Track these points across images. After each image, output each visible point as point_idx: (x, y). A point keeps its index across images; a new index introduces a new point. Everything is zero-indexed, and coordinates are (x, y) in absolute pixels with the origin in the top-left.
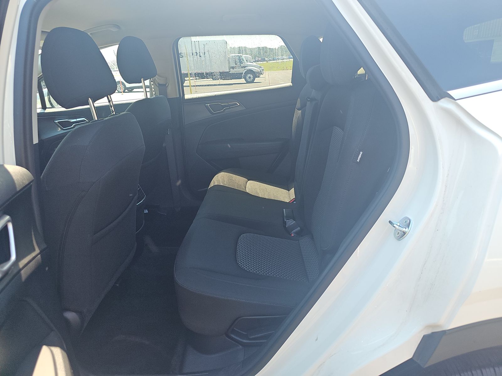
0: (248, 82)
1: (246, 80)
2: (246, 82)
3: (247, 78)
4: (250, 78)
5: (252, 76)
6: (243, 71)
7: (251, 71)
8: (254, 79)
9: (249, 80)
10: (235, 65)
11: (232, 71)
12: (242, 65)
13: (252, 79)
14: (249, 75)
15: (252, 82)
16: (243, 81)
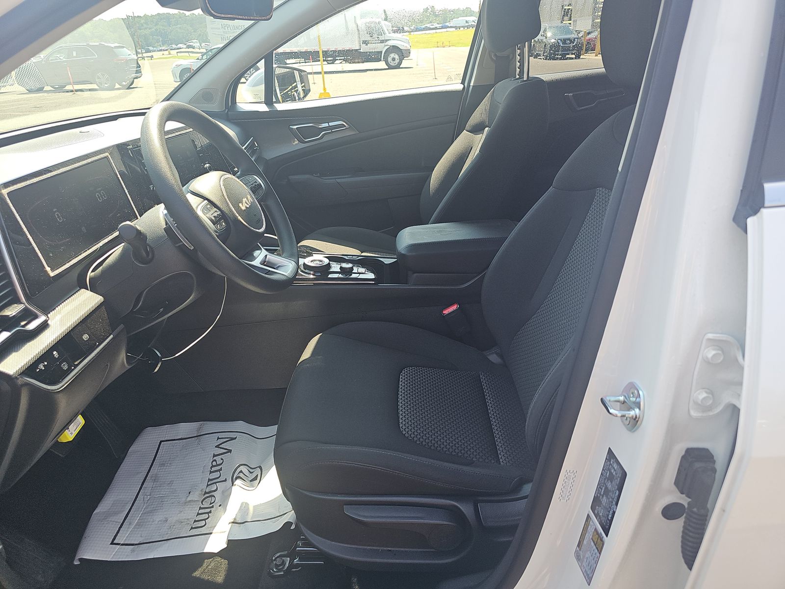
0: (390, 68)
1: (387, 63)
2: (387, 67)
3: (390, 59)
4: (394, 59)
5: (397, 57)
6: (382, 48)
7: (395, 49)
8: (400, 63)
9: (392, 64)
10: (369, 39)
11: (364, 49)
12: (381, 38)
13: (397, 61)
14: (392, 55)
15: (398, 67)
16: (382, 64)
